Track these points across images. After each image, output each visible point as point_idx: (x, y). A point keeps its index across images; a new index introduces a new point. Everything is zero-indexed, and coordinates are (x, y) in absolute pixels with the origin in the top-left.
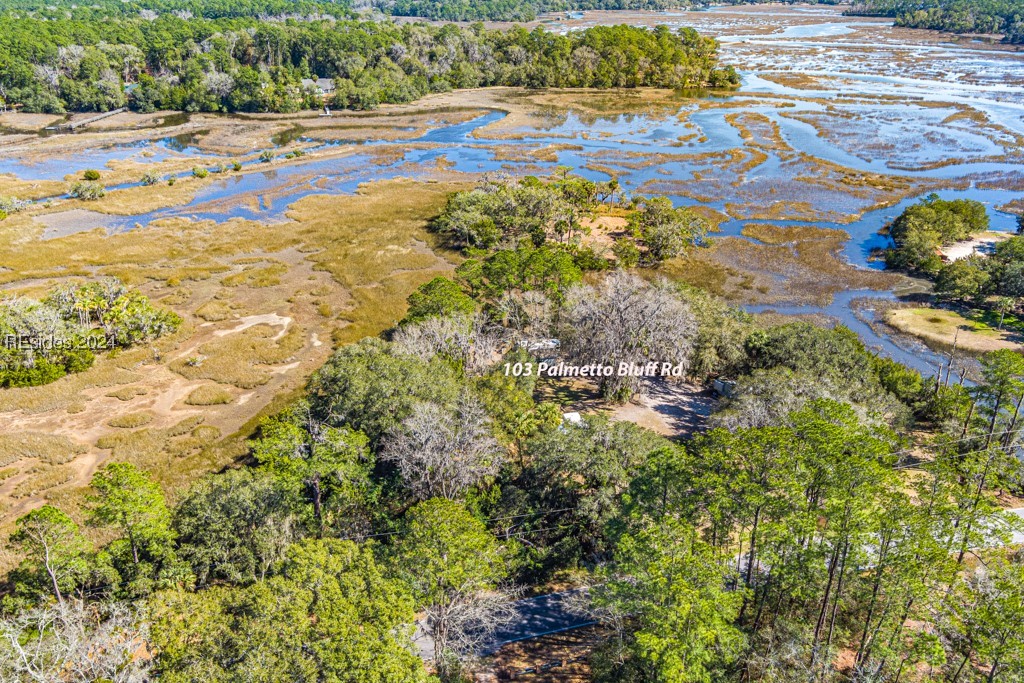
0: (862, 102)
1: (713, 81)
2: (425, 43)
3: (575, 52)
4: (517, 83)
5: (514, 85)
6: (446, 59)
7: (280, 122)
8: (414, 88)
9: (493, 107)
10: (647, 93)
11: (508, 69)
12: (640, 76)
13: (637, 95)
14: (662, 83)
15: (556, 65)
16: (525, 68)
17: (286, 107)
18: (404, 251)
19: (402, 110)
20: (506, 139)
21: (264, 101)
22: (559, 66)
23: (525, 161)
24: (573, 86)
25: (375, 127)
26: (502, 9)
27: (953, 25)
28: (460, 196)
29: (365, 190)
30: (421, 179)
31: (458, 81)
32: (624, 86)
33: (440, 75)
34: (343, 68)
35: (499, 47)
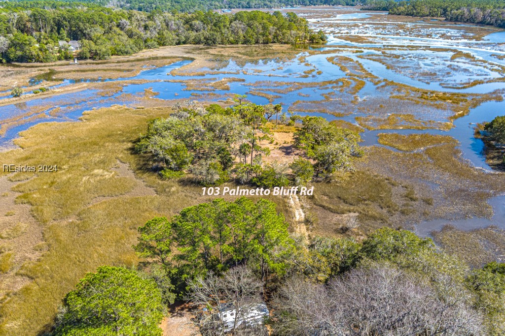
0: (399, 49)
1: (312, 40)
2: (142, 20)
3: (232, 24)
4: (199, 42)
5: (197, 44)
6: (155, 28)
7: (40, 68)
8: (134, 46)
9: (185, 56)
10: (276, 47)
11: (193, 34)
12: (270, 37)
13: (271, 48)
14: (283, 41)
15: (221, 31)
16: (203, 33)
17: (46, 59)
18: (108, 175)
19: (127, 59)
20: (194, 76)
21: (32, 55)
22: (223, 32)
23: (208, 90)
24: (232, 44)
25: (105, 70)
26: (188, 7)
27: (418, 13)
28: (158, 122)
29: (87, 117)
30: (132, 106)
31: (162, 42)
32: (262, 43)
33: (151, 38)
34: (88, 34)
35: (187, 22)
